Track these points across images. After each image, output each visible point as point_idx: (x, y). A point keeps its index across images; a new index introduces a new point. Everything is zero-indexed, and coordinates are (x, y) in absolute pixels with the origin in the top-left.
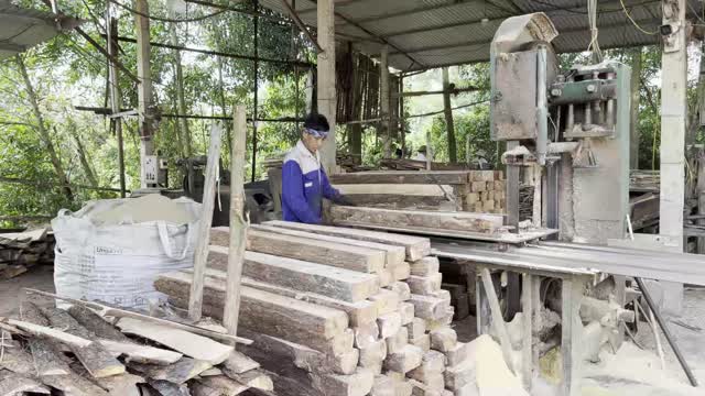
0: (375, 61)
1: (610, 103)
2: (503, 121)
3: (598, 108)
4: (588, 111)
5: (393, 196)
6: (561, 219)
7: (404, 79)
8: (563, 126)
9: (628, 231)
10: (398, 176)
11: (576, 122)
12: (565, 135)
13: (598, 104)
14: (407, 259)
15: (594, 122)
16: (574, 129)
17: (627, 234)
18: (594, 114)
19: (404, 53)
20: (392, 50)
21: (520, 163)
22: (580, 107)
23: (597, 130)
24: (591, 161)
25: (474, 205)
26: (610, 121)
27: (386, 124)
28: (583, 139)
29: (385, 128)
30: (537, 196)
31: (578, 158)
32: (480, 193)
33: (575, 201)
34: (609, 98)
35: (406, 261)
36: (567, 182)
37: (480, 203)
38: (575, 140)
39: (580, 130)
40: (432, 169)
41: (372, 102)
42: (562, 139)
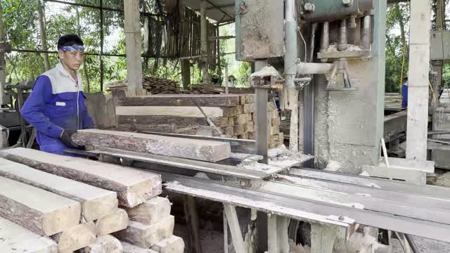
0: (198, 13)
1: (367, 20)
2: (249, 36)
3: (354, 24)
4: (344, 29)
5: (171, 117)
6: (317, 143)
7: (220, 28)
8: (318, 47)
9: (382, 155)
10: (177, 99)
11: (331, 42)
12: (319, 55)
13: (353, 20)
14: (122, 204)
15: (350, 41)
16: (328, 50)
17: (381, 158)
18: (350, 31)
19: (219, 7)
20: (210, 5)
21: (267, 86)
22: (335, 24)
23: (353, 49)
24: (346, 83)
25: (245, 125)
26: (366, 39)
27: (205, 60)
28: (338, 59)
29: (204, 63)
30: (294, 119)
31: (333, 80)
32: (252, 113)
33: (330, 125)
34: (366, 13)
35: (120, 206)
36: (323, 105)
37: (252, 123)
38: (330, 61)
39: (335, 50)
40: (230, 93)
41: (196, 44)
42: (316, 60)
